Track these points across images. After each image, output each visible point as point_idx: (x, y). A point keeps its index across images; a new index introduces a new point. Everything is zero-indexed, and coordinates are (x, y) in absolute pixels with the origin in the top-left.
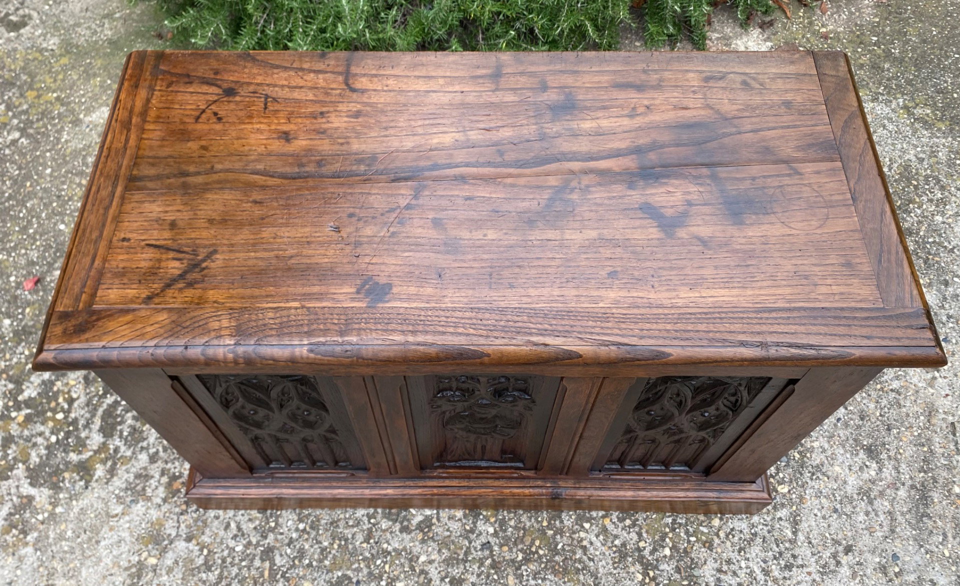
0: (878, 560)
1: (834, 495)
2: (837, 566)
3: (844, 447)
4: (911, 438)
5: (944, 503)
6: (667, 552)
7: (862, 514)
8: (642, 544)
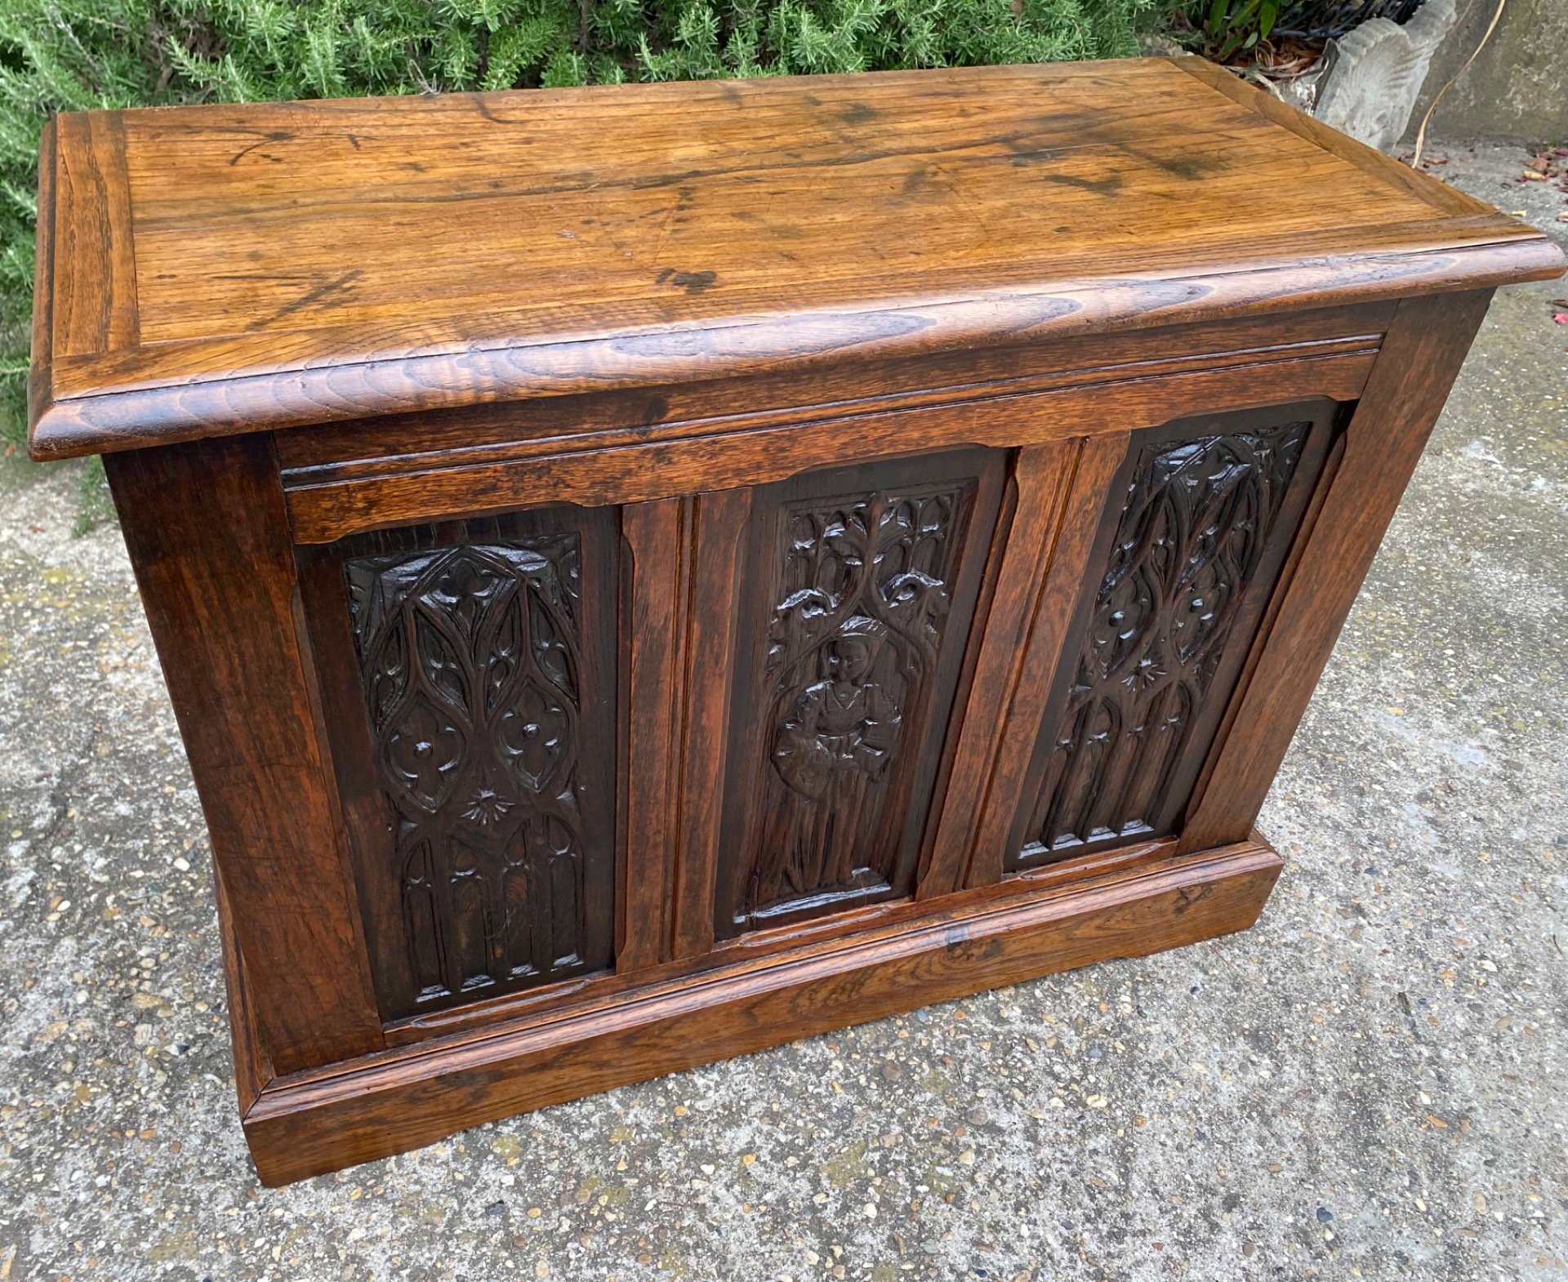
0: (1290, 1219)
1: (1195, 1110)
2: (1212, 1230)
3: (1207, 1032)
4: (1330, 1018)
5: (1404, 1120)
6: (871, 1211)
7: (1251, 1141)
8: (819, 1199)
